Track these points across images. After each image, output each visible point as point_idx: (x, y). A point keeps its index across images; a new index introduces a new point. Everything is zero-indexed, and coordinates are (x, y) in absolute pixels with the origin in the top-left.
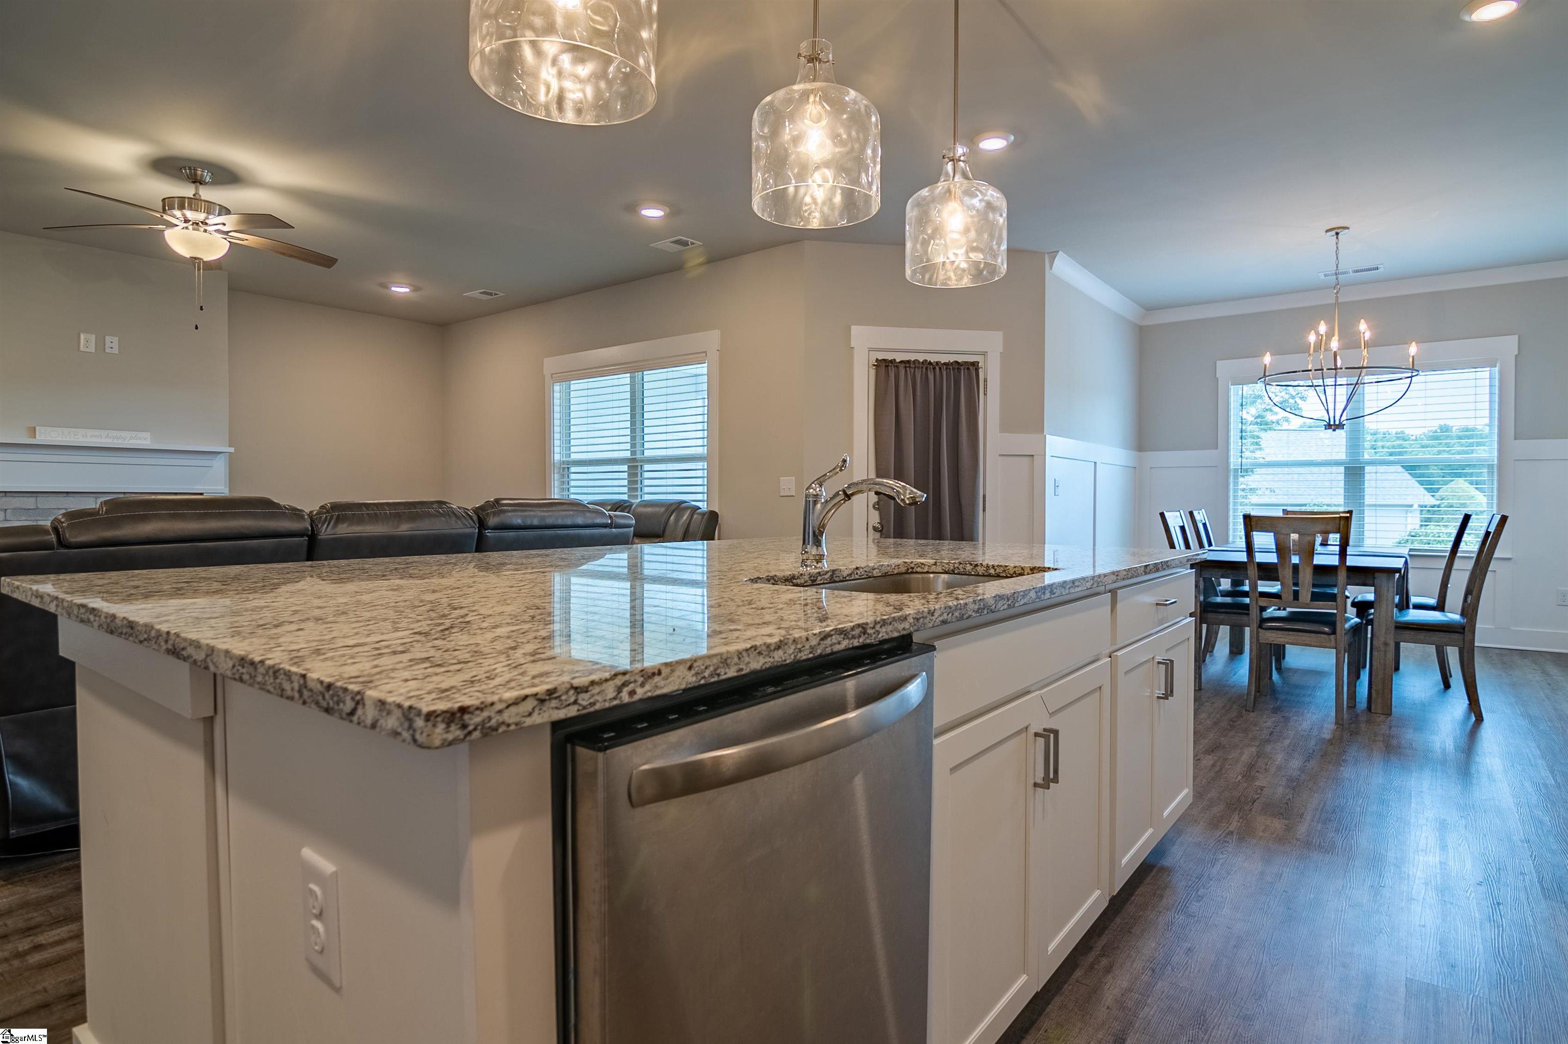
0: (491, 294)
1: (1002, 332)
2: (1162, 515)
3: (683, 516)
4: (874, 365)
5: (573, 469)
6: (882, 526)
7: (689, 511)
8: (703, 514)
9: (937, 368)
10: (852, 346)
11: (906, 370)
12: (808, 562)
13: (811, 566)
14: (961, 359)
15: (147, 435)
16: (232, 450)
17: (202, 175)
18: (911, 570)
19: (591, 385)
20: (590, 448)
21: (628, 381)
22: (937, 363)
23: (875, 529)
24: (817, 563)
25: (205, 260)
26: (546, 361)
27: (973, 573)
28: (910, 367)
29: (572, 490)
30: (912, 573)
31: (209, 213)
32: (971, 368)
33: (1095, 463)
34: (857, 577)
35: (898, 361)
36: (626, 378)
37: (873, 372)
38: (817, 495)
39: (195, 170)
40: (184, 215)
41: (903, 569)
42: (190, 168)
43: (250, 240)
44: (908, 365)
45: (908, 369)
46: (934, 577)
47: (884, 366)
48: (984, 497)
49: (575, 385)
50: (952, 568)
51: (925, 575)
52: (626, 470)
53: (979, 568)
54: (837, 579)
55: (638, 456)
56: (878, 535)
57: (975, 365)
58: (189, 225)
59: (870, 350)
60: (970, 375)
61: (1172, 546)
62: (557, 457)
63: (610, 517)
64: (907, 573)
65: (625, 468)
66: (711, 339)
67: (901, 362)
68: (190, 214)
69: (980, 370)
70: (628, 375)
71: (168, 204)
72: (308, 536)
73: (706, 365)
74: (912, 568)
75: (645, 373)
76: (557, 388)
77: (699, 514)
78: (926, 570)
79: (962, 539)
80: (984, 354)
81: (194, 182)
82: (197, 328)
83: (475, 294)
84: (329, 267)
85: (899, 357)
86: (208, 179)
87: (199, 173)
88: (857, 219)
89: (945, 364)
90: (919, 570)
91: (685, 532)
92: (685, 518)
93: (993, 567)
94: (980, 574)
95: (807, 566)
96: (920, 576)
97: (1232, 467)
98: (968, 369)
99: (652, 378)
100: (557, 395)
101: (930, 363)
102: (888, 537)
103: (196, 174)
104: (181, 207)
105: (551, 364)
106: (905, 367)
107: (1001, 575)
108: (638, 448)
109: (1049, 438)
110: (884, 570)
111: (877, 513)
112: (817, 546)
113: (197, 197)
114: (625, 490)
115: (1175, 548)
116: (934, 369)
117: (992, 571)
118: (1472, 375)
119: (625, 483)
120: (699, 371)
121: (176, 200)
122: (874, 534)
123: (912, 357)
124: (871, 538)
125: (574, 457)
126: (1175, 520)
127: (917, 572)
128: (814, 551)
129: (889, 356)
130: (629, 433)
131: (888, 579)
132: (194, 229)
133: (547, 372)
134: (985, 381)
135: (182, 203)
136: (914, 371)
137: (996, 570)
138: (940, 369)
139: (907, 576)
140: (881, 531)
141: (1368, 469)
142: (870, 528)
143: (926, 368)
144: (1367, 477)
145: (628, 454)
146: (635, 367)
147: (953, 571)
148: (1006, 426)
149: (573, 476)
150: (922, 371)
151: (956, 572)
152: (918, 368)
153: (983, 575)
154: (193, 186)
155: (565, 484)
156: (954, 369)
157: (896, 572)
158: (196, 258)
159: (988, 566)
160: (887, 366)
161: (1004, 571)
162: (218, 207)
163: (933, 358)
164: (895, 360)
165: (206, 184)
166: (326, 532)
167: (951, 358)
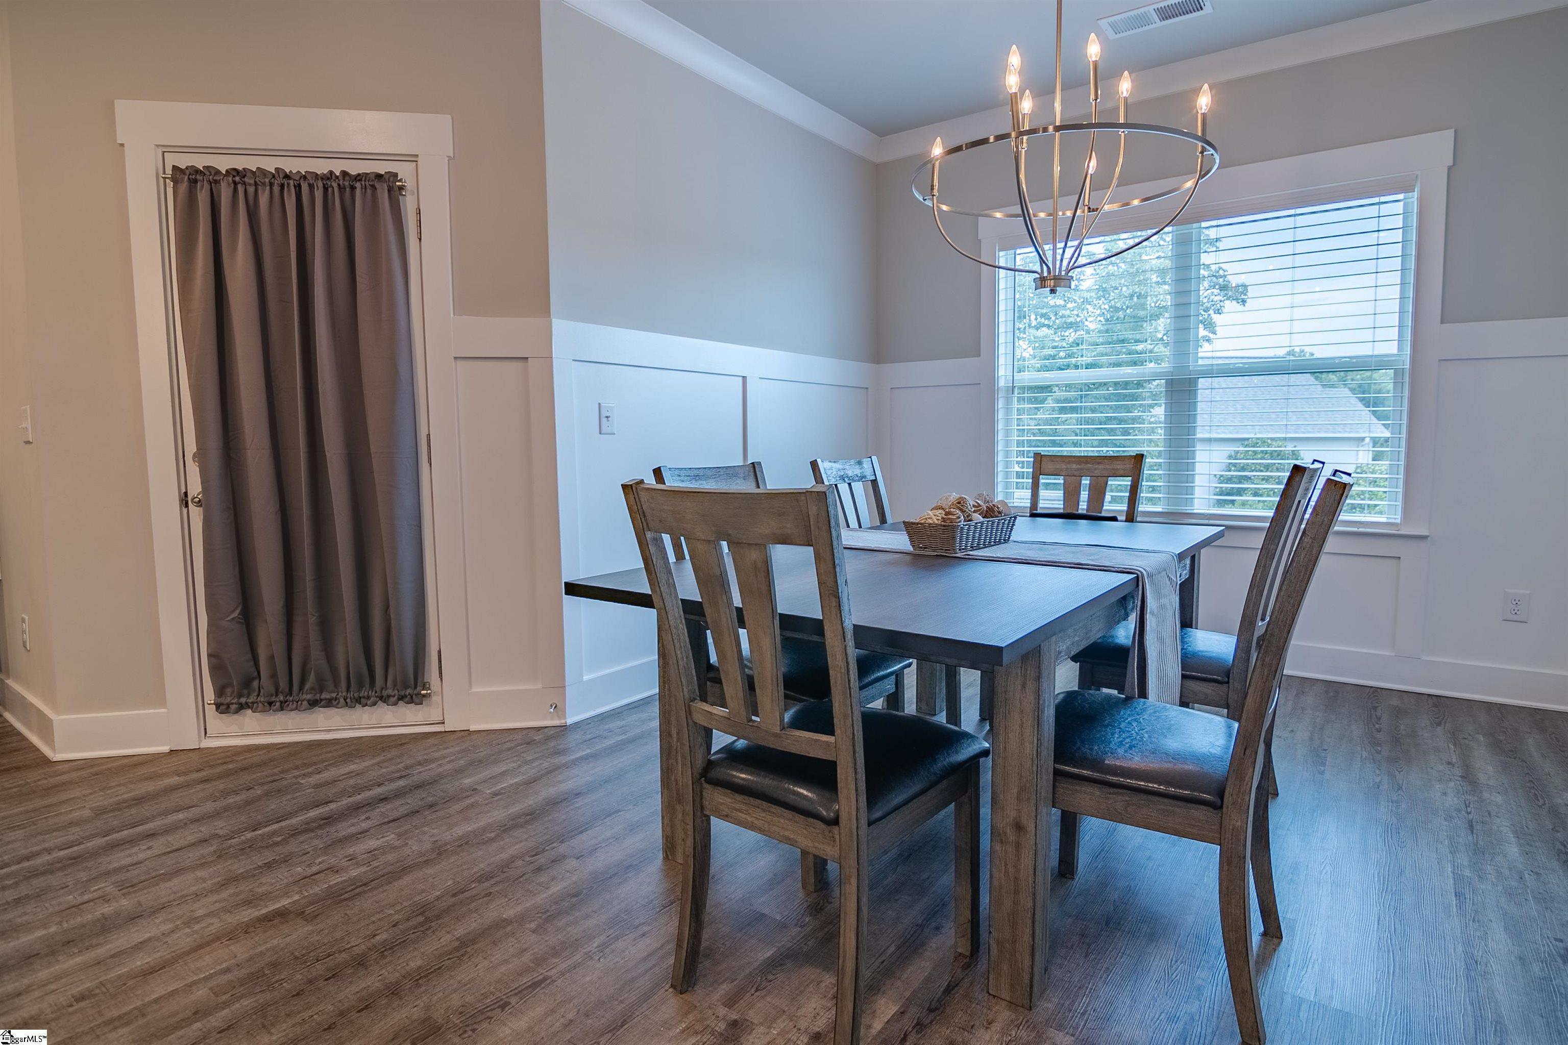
1: (449, 118)
4: (170, 179)
9: (305, 186)
10: (119, 142)
11: (235, 191)
14: (355, 168)
22: (304, 176)
28: (244, 183)
32: (377, 185)
33: (744, 378)
35: (219, 170)
37: (168, 191)
44: (240, 180)
45: (240, 187)
47: (189, 181)
48: (429, 436)
57: (393, 180)
59: (162, 149)
60: (378, 197)
67: (227, 173)
69: (403, 191)
80: (413, 159)
85: (223, 164)
89: (321, 177)
97: (1002, 383)
98: (376, 188)
101: (290, 175)
106: (235, 183)
116: (298, 186)
118: (1373, 211)
123: (250, 163)
129: (202, 162)
134: (416, 211)
136: (256, 191)
138: (311, 186)
141: (1202, 383)
143: (282, 186)
144: (1201, 395)
150: (271, 192)
152: (263, 185)
156: (341, 188)
160: (196, 182)
163: (295, 166)
164: (213, 168)
167: (334, 167)
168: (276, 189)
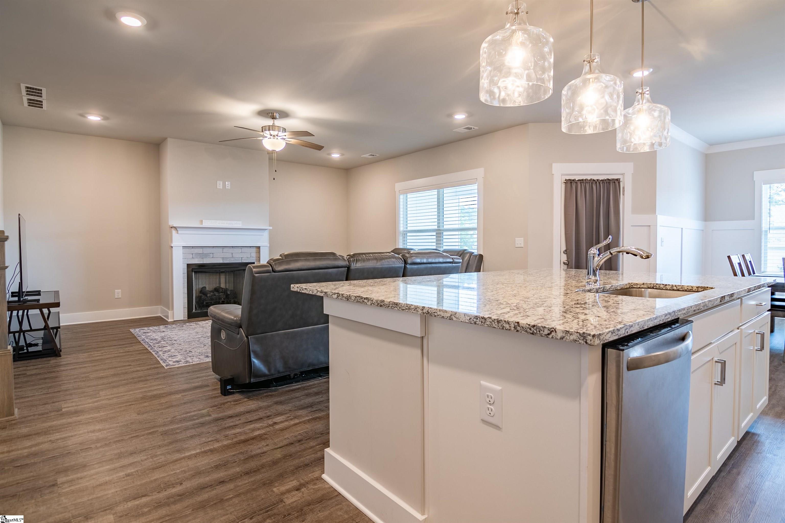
0: (374, 155)
1: (632, 164)
2: (729, 257)
3: (466, 257)
4: (564, 182)
5: (408, 234)
6: (568, 262)
7: (468, 254)
8: (476, 256)
9: (598, 183)
10: (553, 173)
11: (581, 184)
12: (590, 283)
13: (592, 285)
14: (610, 177)
15: (240, 222)
16: (271, 228)
17: (276, 116)
18: (631, 287)
19: (418, 195)
20: (418, 225)
21: (436, 193)
22: (598, 180)
23: (564, 263)
24: (595, 283)
25: (277, 150)
26: (397, 185)
27: (664, 289)
28: (583, 183)
29: (408, 244)
30: (632, 288)
31: (279, 131)
32: (616, 182)
33: (682, 228)
34: (612, 290)
35: (576, 180)
36: (435, 192)
37: (563, 186)
38: (595, 253)
39: (273, 114)
40: (270, 133)
41: (628, 286)
42: (271, 113)
43: (293, 141)
44: (582, 182)
45: (582, 184)
46: (644, 290)
47: (570, 183)
49: (409, 196)
50: (652, 286)
51: (640, 289)
52: (435, 234)
53: (667, 287)
54: (605, 291)
55: (441, 228)
56: (566, 266)
57: (618, 180)
58: (272, 137)
59: (562, 175)
60: (615, 185)
61: (735, 275)
62: (402, 229)
63: (452, 259)
64: (629, 288)
65: (434, 234)
66: (479, 172)
67: (579, 180)
68: (272, 133)
69: (621, 183)
70: (436, 190)
71: (264, 129)
72: (347, 267)
73: (477, 184)
74: (632, 286)
75: (444, 189)
76: (401, 197)
77: (474, 256)
78: (638, 287)
79: (611, 269)
80: (623, 174)
81: (273, 119)
82: (274, 179)
83: (367, 156)
84: (320, 150)
85: (577, 178)
86: (278, 117)
87: (275, 115)
88: (608, 129)
89: (601, 180)
90: (635, 286)
91: (468, 264)
92: (467, 257)
93: (676, 286)
94: (668, 289)
95: (590, 284)
96: (635, 289)
97: (764, 228)
98: (614, 182)
99: (447, 191)
100: (401, 200)
101: (594, 180)
102: (571, 268)
103: (273, 115)
104: (269, 130)
105: (399, 186)
107: (680, 290)
108: (441, 225)
109: (658, 216)
110: (621, 286)
111: (565, 256)
112: (595, 276)
113: (274, 125)
114: (435, 244)
115: (737, 276)
116: (596, 183)
117: (675, 288)
119: (435, 241)
120: (473, 188)
121: (267, 127)
122: (564, 266)
123: (584, 177)
124: (562, 269)
125: (409, 229)
126: (735, 260)
127: (634, 288)
128: (593, 278)
129: (572, 178)
130: (437, 217)
131: (622, 290)
132: (273, 138)
133: (397, 189)
134: (623, 188)
135: (270, 128)
136: (586, 184)
137: (677, 287)
138: (599, 183)
139: (630, 289)
140: (568, 264)
142: (562, 263)
143: (592, 183)
145: (436, 227)
146: (439, 187)
147: (653, 287)
148: (635, 210)
149: (408, 238)
150: (589, 185)
151: (655, 288)
152: (588, 183)
153: (670, 290)
154: (272, 120)
155: (405, 241)
156: (606, 183)
157: (625, 287)
158: (274, 150)
159: (672, 286)
160: (571, 183)
161: (682, 288)
162: (282, 128)
163: (595, 178)
164: (575, 179)
165: (277, 119)
166: (354, 266)
167: (605, 177)
168: (591, 184)
